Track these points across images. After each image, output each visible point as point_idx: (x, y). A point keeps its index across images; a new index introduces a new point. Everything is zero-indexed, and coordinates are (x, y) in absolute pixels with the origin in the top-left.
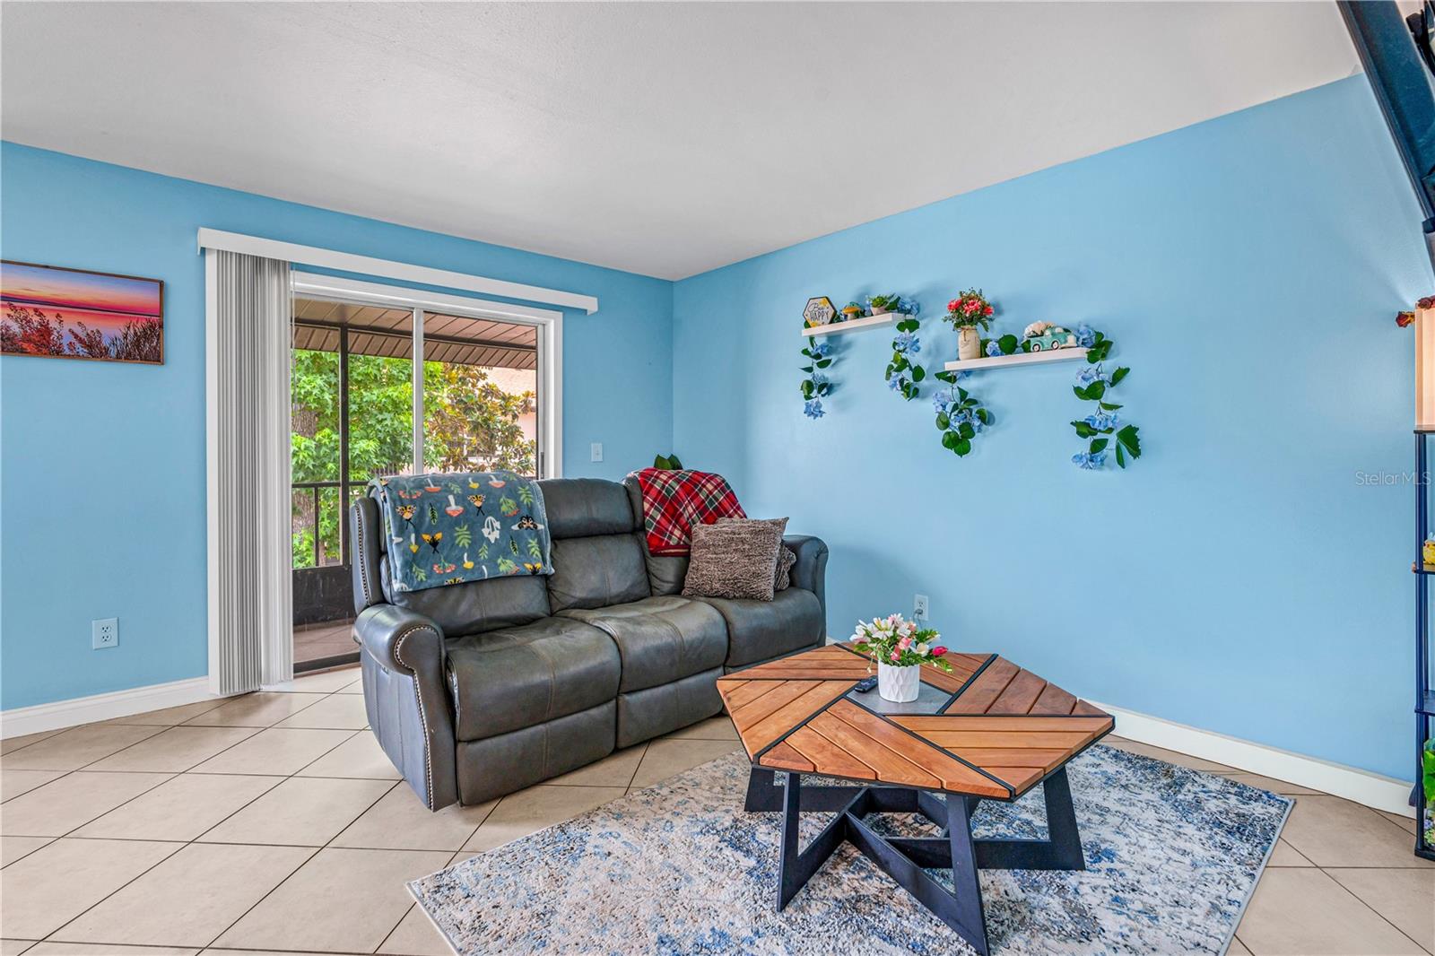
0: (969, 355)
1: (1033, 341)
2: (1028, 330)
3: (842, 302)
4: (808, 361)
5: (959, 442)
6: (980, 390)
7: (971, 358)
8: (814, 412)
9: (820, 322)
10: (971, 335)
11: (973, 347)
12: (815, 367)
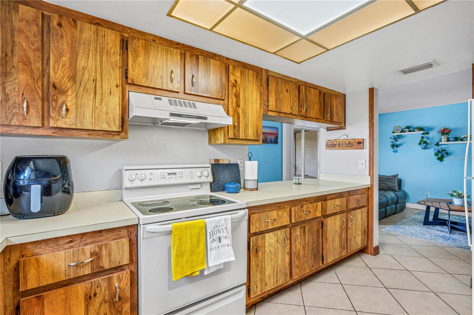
0: (445, 141)
1: (464, 139)
2: (463, 136)
3: (403, 126)
4: (392, 140)
5: (441, 159)
6: (445, 148)
7: (445, 142)
8: (395, 152)
9: (398, 132)
10: (445, 137)
11: (446, 139)
12: (394, 141)
